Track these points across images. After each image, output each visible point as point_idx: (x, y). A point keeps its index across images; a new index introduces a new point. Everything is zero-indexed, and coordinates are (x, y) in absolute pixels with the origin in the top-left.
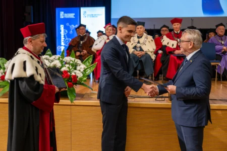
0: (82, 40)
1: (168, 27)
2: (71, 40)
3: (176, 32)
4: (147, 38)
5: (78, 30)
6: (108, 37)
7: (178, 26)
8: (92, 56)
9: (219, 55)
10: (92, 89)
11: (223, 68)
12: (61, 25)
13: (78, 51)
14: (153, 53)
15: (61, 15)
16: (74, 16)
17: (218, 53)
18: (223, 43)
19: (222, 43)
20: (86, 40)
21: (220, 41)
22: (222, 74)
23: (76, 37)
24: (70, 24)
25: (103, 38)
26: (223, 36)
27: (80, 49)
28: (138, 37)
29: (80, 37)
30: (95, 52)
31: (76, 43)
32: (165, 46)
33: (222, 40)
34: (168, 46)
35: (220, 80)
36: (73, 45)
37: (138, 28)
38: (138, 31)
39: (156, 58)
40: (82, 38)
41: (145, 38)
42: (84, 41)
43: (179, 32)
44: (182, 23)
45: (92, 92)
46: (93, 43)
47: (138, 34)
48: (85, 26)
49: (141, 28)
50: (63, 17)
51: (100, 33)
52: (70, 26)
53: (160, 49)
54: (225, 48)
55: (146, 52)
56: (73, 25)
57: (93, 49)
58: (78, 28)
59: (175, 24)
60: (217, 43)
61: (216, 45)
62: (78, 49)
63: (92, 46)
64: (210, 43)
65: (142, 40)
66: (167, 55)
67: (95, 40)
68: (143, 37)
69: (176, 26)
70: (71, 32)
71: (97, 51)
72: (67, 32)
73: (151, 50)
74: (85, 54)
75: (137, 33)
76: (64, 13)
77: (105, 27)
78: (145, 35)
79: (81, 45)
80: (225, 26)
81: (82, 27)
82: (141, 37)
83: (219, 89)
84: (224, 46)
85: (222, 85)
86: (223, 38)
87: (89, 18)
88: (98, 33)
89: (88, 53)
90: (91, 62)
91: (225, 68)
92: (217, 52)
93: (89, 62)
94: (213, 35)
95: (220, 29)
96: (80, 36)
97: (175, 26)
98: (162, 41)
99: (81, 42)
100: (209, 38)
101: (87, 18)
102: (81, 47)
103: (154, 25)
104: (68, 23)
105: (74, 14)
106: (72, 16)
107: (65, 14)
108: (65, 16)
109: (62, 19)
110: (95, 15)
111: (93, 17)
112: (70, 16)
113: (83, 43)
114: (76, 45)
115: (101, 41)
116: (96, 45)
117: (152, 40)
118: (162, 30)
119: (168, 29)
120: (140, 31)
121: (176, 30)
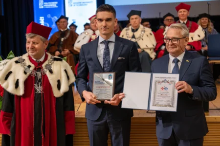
0: (63, 37)
1: (173, 16)
3: (182, 22)
4: (144, 31)
5: (58, 23)
7: (185, 13)
12: (41, 18)
13: (59, 50)
14: (152, 50)
15: (40, 4)
16: (57, 5)
20: (68, 36)
23: (56, 33)
24: (53, 16)
25: (88, 34)
27: (60, 48)
28: (133, 31)
29: (60, 33)
31: (55, 40)
37: (133, 19)
38: (132, 22)
40: (63, 34)
41: (142, 31)
42: (65, 38)
43: (185, 22)
47: (133, 26)
49: (136, 18)
50: (42, 7)
51: (87, 27)
52: (53, 18)
55: (143, 49)
56: (56, 17)
57: (75, 48)
59: (181, 10)
62: (58, 48)
65: (137, 34)
68: (140, 30)
70: (54, 25)
73: (150, 46)
75: (131, 25)
77: (90, 20)
78: (141, 26)
79: (61, 43)
81: (63, 20)
82: (137, 30)
87: (76, 7)
88: (85, 26)
96: (61, 31)
97: (180, 14)
99: (62, 39)
101: (73, 6)
102: (62, 45)
103: (160, 13)
104: (49, 15)
105: (57, 3)
106: (54, 5)
107: (45, 3)
108: (45, 6)
109: (41, 9)
110: (84, 3)
111: (81, 5)
112: (52, 5)
113: (64, 40)
114: (55, 42)
115: (85, 37)
116: (78, 42)
117: (151, 34)
118: (166, 19)
119: (173, 19)
120: (135, 22)
121: (182, 18)
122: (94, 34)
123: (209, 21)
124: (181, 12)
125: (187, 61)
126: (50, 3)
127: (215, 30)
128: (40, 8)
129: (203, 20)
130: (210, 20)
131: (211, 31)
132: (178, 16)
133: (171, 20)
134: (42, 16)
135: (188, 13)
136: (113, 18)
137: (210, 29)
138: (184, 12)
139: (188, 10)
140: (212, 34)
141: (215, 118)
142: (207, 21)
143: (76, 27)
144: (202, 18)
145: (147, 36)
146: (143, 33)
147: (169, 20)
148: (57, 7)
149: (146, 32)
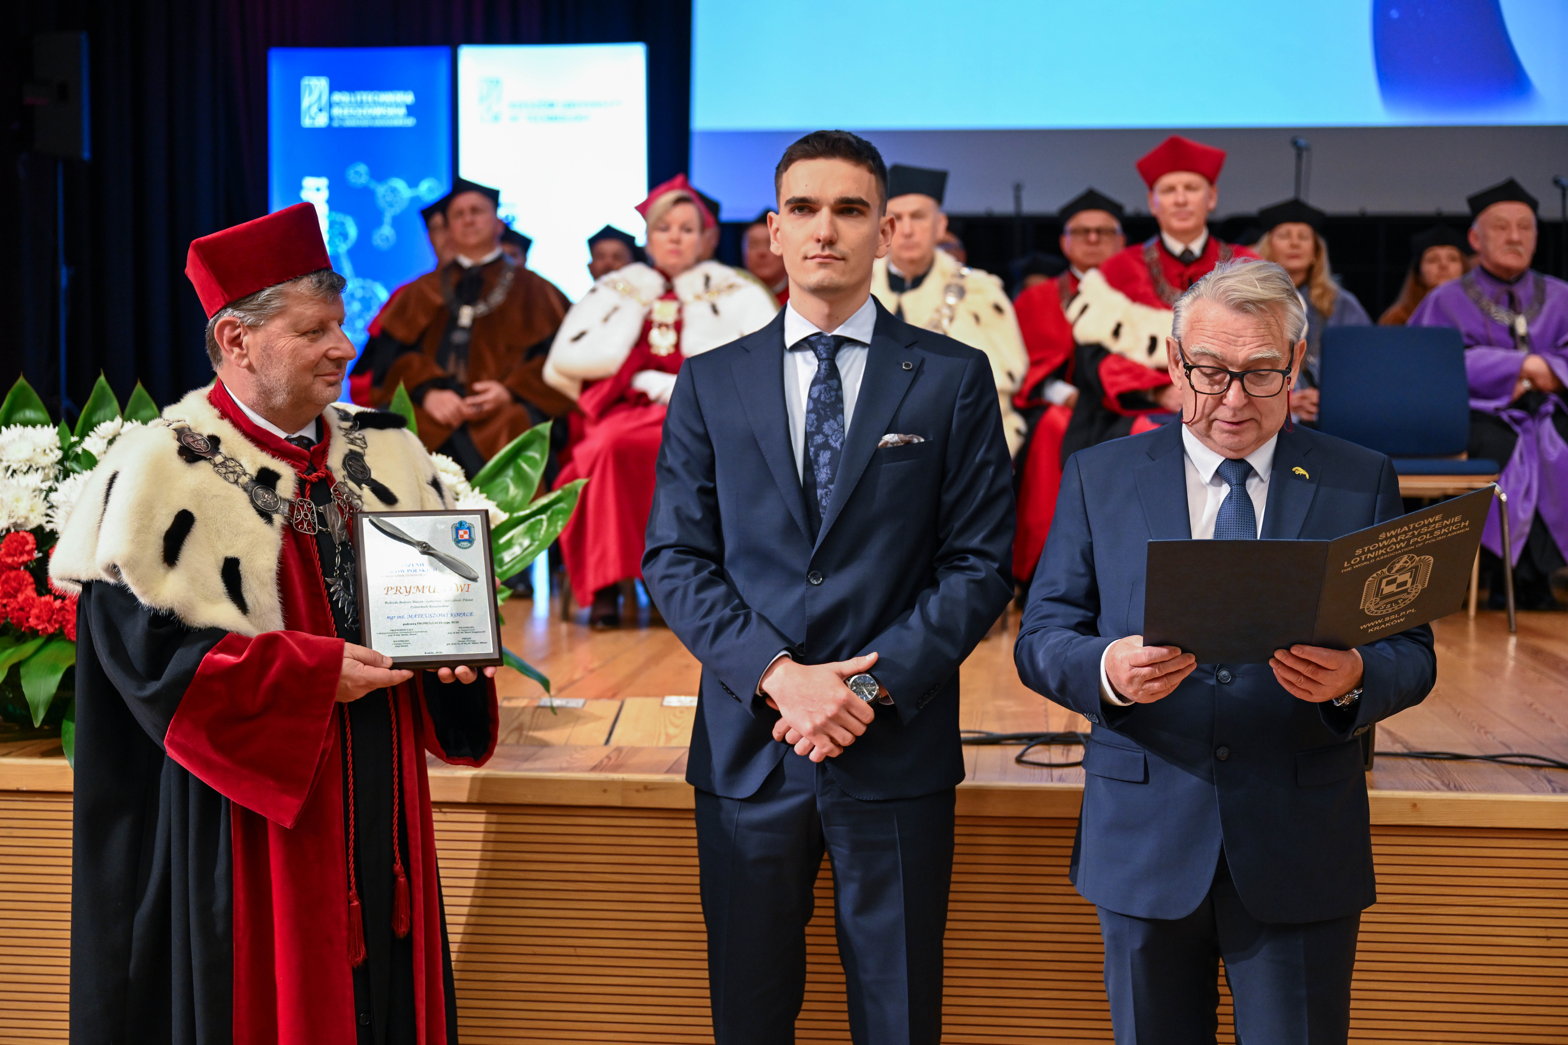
0: (471, 302)
1: (1113, 208)
2: (383, 295)
3: (1176, 247)
4: (961, 292)
5: (439, 218)
6: (668, 277)
7: (1193, 198)
8: (545, 428)
9: (1493, 418)
10: (546, 684)
11: (1525, 514)
12: (310, 183)
14: (1003, 403)
15: (306, 101)
16: (411, 110)
17: (1489, 405)
18: (1521, 326)
19: (1512, 330)
20: (497, 297)
21: (1502, 316)
22: (1513, 558)
23: (426, 278)
24: (380, 174)
25: (633, 290)
26: (1519, 276)
27: (456, 368)
28: (897, 284)
29: (454, 278)
30: (573, 392)
31: (423, 321)
32: (1098, 351)
33: (1513, 305)
34: (1115, 347)
35: (1501, 606)
36: (400, 333)
37: (899, 217)
39: (1029, 438)
40: (471, 285)
41: (948, 288)
42: (482, 308)
43: (1196, 247)
44: (1223, 175)
45: (545, 701)
46: (556, 324)
47: (898, 261)
48: (492, 195)
49: (916, 215)
50: (321, 121)
51: (610, 247)
52: (381, 190)
53: (1060, 374)
54: (1535, 364)
56: (399, 184)
57: (551, 374)
58: (442, 206)
59: (1169, 179)
60: (1478, 330)
61: (1475, 341)
62: (438, 371)
63: (543, 349)
64: (1429, 332)
66: (1112, 418)
67: (566, 305)
68: (933, 284)
69: (1180, 196)
70: (386, 231)
71: (587, 385)
72: (352, 231)
74: (497, 410)
76: (334, 88)
77: (643, 209)
78: (946, 263)
79: (459, 337)
80: (1533, 205)
82: (917, 282)
83: (1491, 670)
84: (1534, 351)
85: (1513, 641)
86: (1522, 291)
87: (523, 125)
88: (593, 242)
89: (516, 398)
90: (536, 475)
91: (1538, 517)
92: (1476, 394)
93: (522, 479)
94: (1455, 268)
95: (1504, 226)
96: (456, 265)
97: (1167, 199)
98: (1072, 313)
99: (466, 315)
100: (1423, 287)
101: (505, 125)
102: (462, 351)
103: (1018, 189)
104: (362, 168)
105: (408, 98)
106: (391, 111)
107: (337, 97)
108: (336, 111)
109: (315, 132)
110: (569, 105)
111: (551, 118)
112: (378, 111)
113: (475, 320)
114: (422, 336)
115: (616, 309)
116: (577, 338)
117: (998, 309)
118: (1071, 225)
119: (1115, 225)
120: (909, 236)
121: (1176, 224)
122: (669, 294)
123: (1317, 249)
124: (1171, 189)
125: (1299, 471)
126: (366, 97)
127: (1351, 298)
128: (307, 122)
129: (1288, 235)
130: (1323, 244)
131: (1325, 304)
132: (1154, 211)
133: (1099, 231)
134: (316, 173)
135: (1209, 197)
136: (873, 200)
137: (1326, 290)
138: (1188, 187)
139: (1211, 180)
140: (1332, 323)
141: (1414, 805)
142: (1307, 245)
143: (524, 243)
144: (1284, 228)
145: (977, 318)
146: (951, 300)
147: (1087, 231)
148: (410, 122)
149: (969, 297)
